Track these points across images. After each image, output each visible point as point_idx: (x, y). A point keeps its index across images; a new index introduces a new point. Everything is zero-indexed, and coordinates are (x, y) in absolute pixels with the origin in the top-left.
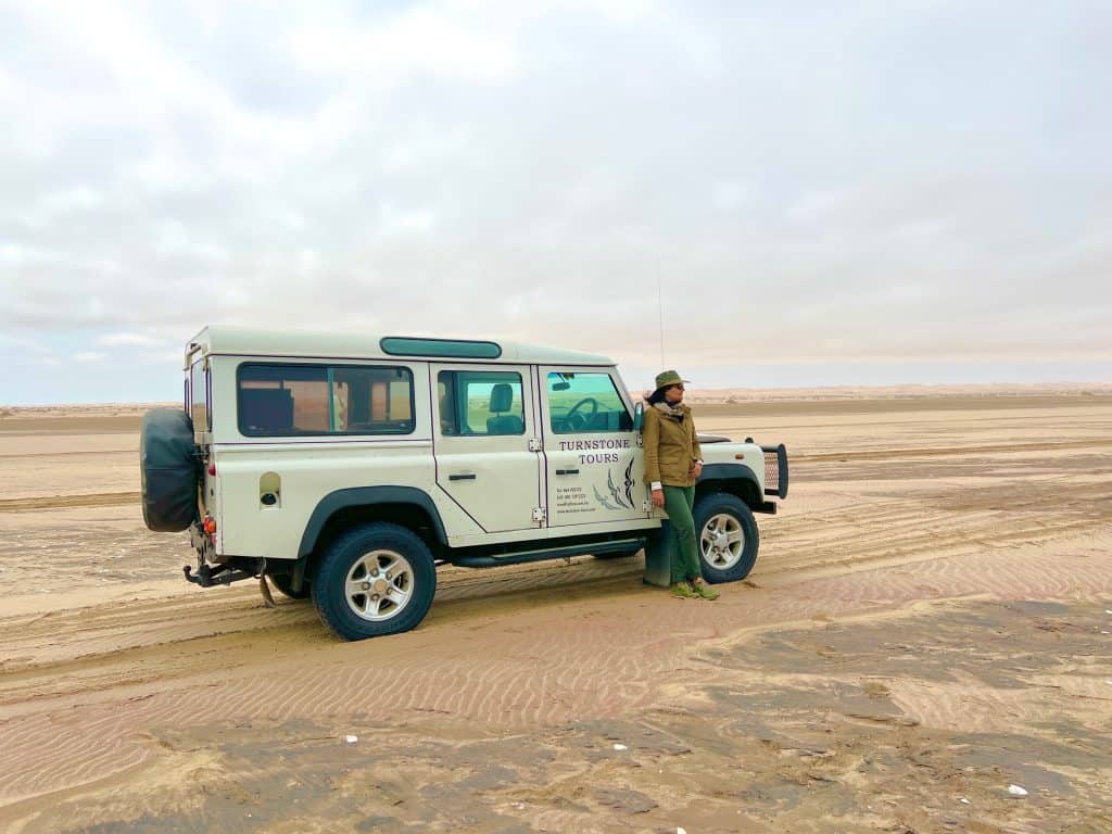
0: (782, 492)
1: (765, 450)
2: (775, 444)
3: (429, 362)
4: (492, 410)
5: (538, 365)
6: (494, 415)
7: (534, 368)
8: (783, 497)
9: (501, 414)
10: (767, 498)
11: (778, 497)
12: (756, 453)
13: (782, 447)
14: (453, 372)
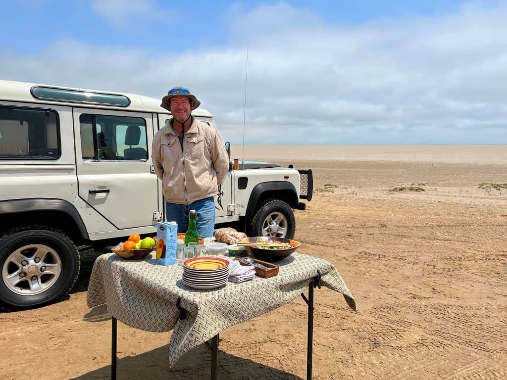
0: (308, 197)
1: (301, 172)
2: (307, 169)
3: (73, 107)
4: (126, 144)
5: (157, 113)
6: (128, 147)
7: (155, 115)
8: (309, 200)
9: (133, 146)
10: (300, 201)
11: (307, 200)
12: (296, 175)
13: (310, 171)
14: (92, 115)
